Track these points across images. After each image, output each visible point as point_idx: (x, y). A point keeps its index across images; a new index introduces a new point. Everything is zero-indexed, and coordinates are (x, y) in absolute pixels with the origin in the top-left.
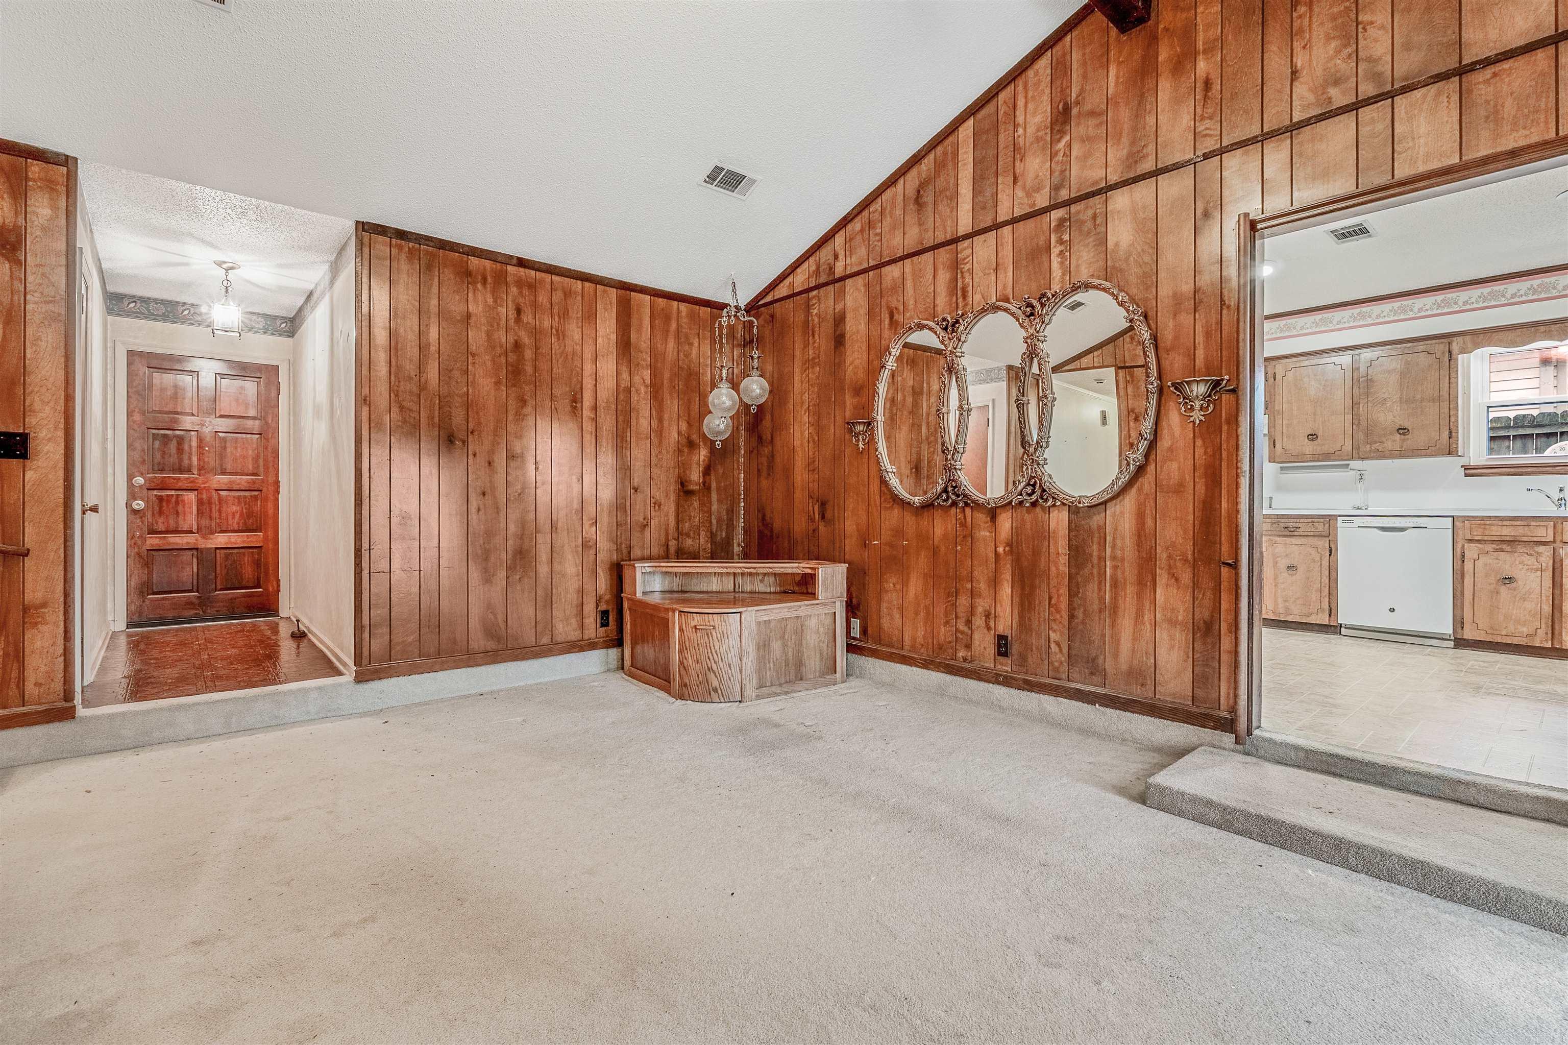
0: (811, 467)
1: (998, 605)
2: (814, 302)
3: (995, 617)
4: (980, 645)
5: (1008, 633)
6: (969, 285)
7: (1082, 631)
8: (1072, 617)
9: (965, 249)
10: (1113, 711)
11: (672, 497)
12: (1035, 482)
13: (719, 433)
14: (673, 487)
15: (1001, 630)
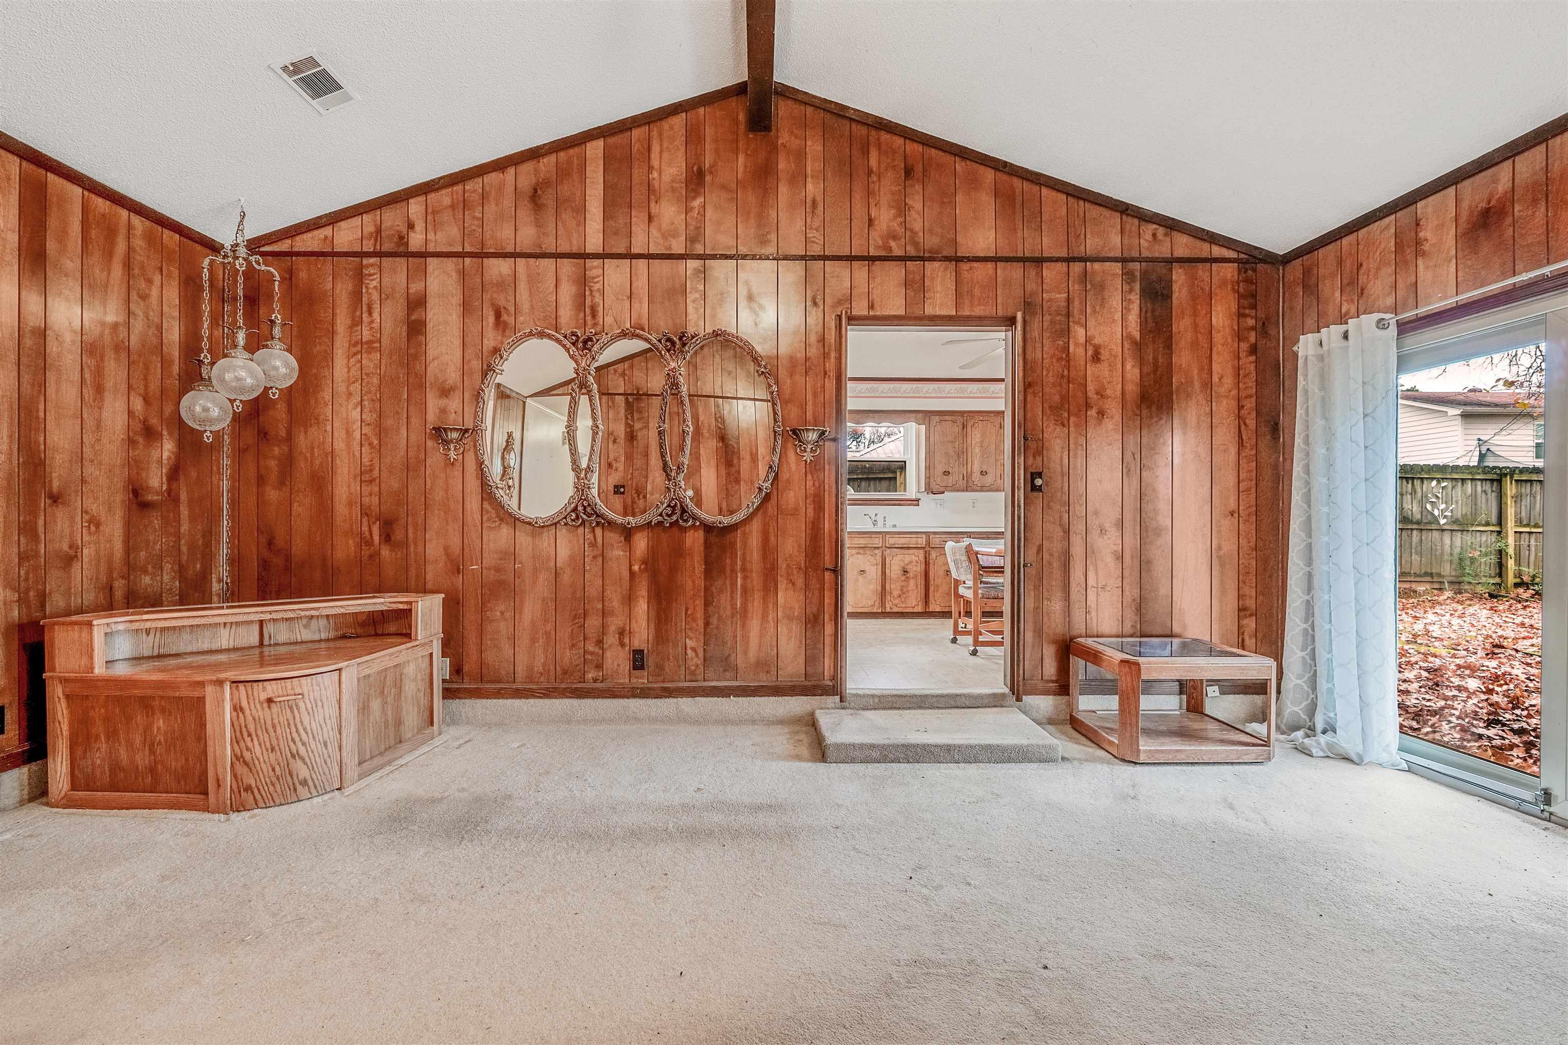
0: (365, 476)
1: (633, 621)
2: (372, 271)
3: (630, 633)
4: (613, 663)
5: (644, 647)
6: (599, 305)
7: (716, 635)
8: (707, 624)
9: (595, 268)
10: (744, 699)
11: (119, 514)
12: (676, 503)
13: (212, 421)
14: (119, 498)
15: (637, 644)
